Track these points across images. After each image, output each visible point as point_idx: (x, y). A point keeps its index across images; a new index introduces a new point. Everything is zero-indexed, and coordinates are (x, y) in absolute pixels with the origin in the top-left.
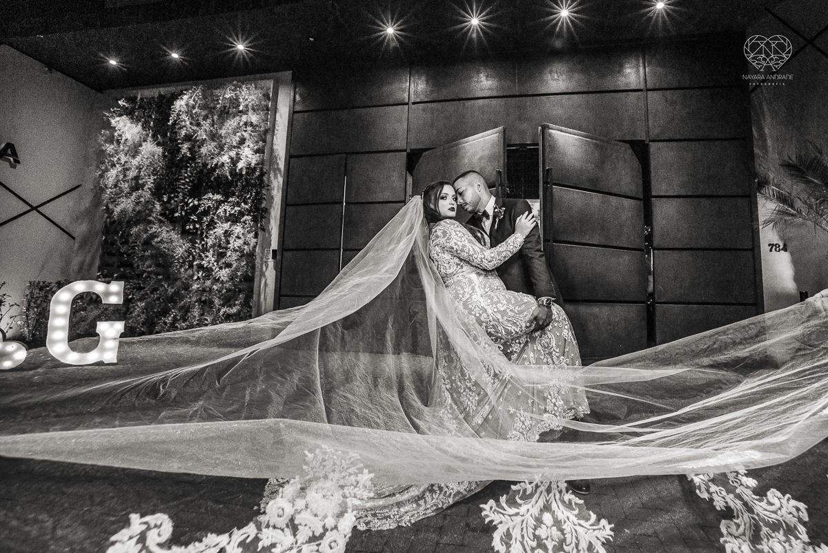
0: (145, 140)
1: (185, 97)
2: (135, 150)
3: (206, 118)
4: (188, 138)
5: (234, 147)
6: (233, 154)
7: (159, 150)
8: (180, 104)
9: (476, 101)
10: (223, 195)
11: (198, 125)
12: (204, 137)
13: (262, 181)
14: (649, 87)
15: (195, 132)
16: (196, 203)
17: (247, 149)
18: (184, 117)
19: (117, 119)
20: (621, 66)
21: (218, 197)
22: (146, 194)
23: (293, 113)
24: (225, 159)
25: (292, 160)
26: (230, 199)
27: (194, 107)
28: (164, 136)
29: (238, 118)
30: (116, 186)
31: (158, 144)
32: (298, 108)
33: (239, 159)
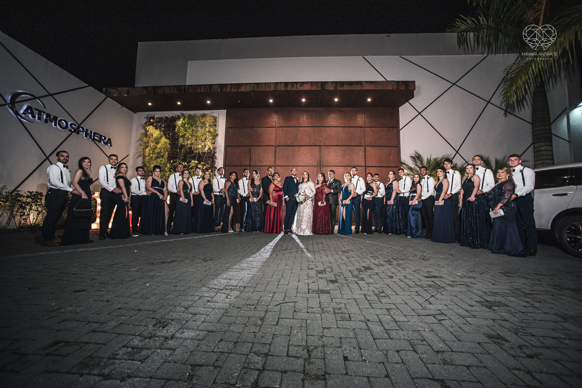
0: (161, 137)
1: (181, 120)
2: (157, 141)
3: (189, 128)
4: (183, 136)
5: (203, 141)
6: (203, 144)
7: (167, 141)
8: (179, 123)
9: (302, 128)
10: (198, 161)
11: (186, 131)
12: (190, 137)
13: (215, 156)
14: (366, 126)
15: (185, 134)
16: (186, 164)
17: (209, 143)
18: (181, 128)
19: (149, 127)
20: (357, 118)
21: (196, 162)
22: (164, 160)
23: (227, 128)
24: (200, 146)
25: (227, 148)
26: (202, 163)
27: (185, 124)
28: (169, 135)
29: (204, 129)
30: (149, 156)
31: (168, 139)
32: (229, 126)
33: (205, 147)
